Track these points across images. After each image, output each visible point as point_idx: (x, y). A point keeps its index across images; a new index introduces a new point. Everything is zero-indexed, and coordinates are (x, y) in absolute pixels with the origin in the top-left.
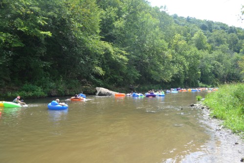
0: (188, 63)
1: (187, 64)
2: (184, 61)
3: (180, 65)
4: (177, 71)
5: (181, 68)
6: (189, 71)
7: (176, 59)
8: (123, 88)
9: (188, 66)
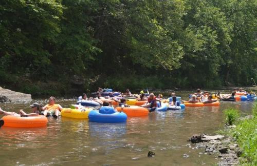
0: (231, 26)
1: (227, 28)
2: (222, 21)
3: (210, 30)
4: (201, 42)
5: (213, 37)
6: (232, 46)
7: (202, 16)
8: (51, 83)
9: (231, 33)
